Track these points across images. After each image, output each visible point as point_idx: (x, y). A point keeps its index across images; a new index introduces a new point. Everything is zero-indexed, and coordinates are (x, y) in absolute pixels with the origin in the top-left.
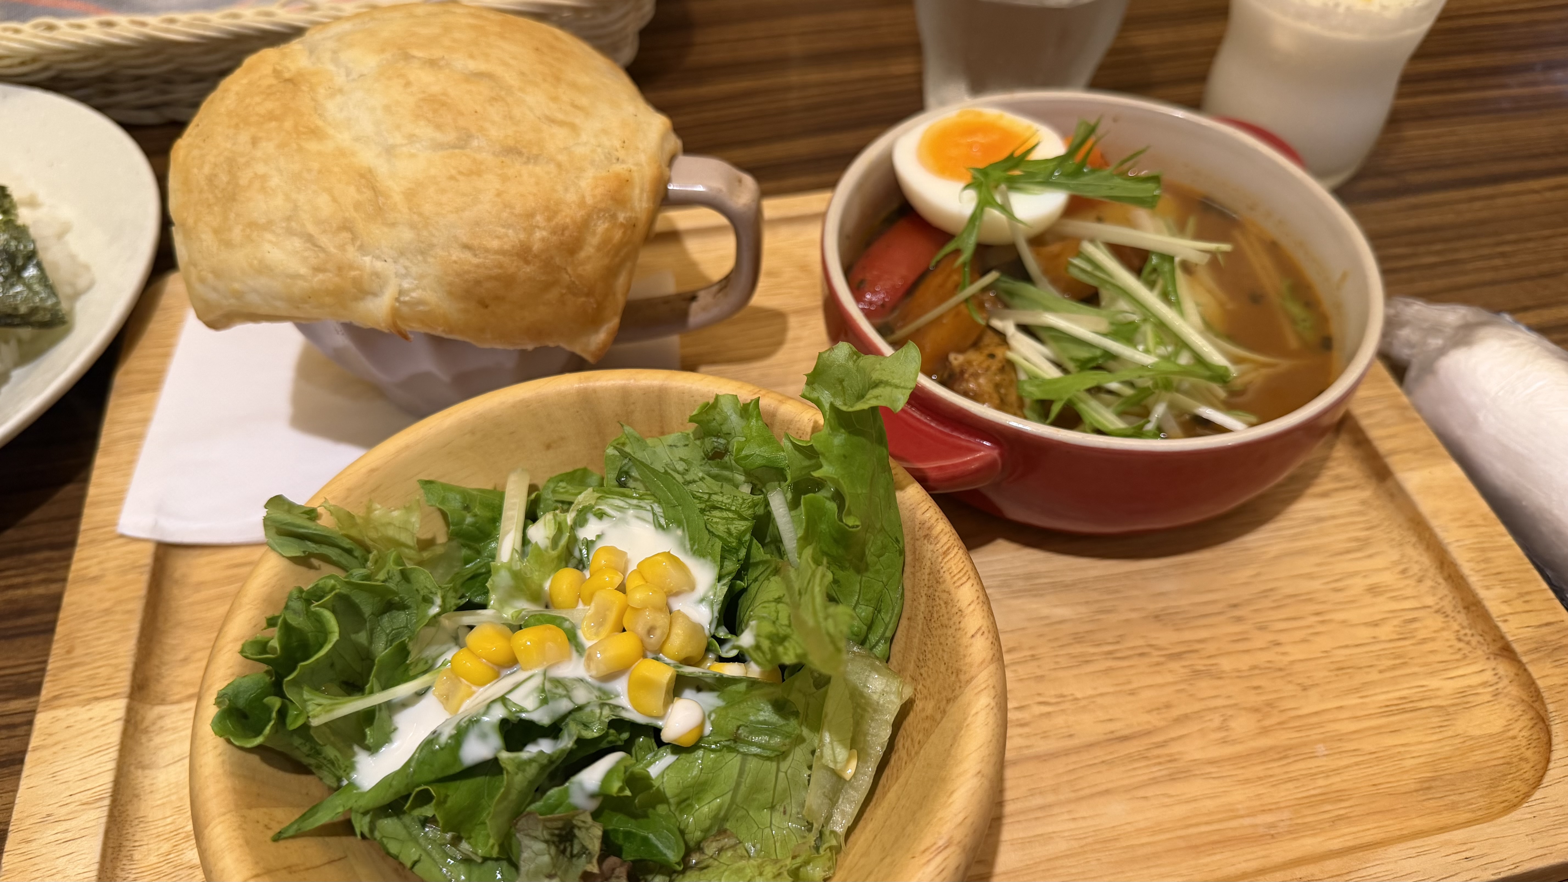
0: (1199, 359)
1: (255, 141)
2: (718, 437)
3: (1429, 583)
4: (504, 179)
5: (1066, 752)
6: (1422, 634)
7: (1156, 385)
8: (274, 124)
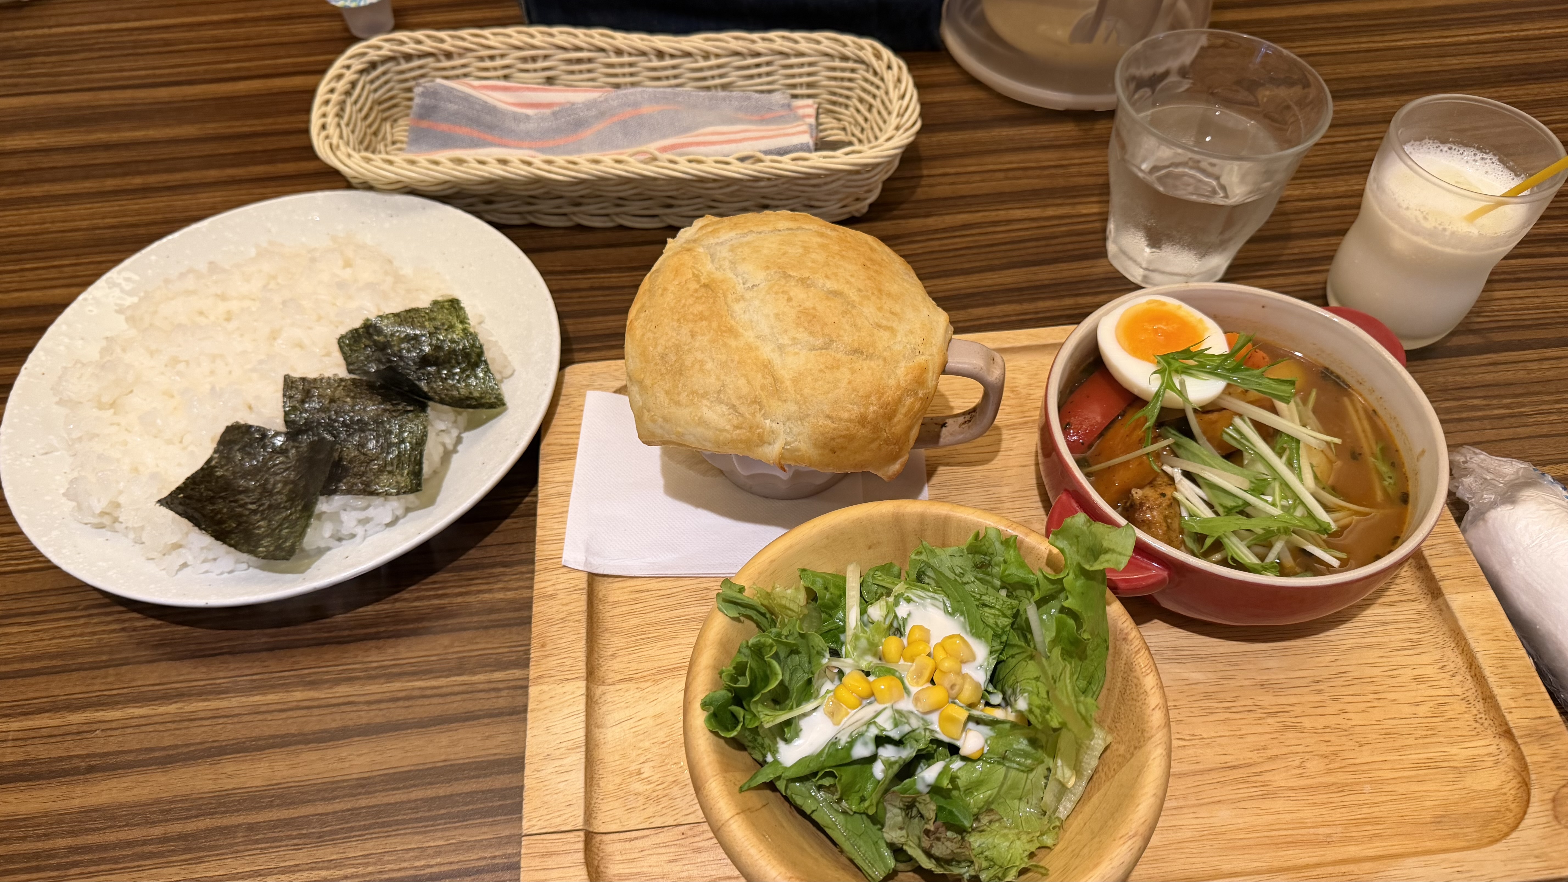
0: (1310, 514)
1: (693, 335)
2: (985, 555)
3: (1459, 678)
4: (853, 371)
5: (1195, 773)
6: (1450, 714)
7: (1279, 530)
8: (704, 323)
